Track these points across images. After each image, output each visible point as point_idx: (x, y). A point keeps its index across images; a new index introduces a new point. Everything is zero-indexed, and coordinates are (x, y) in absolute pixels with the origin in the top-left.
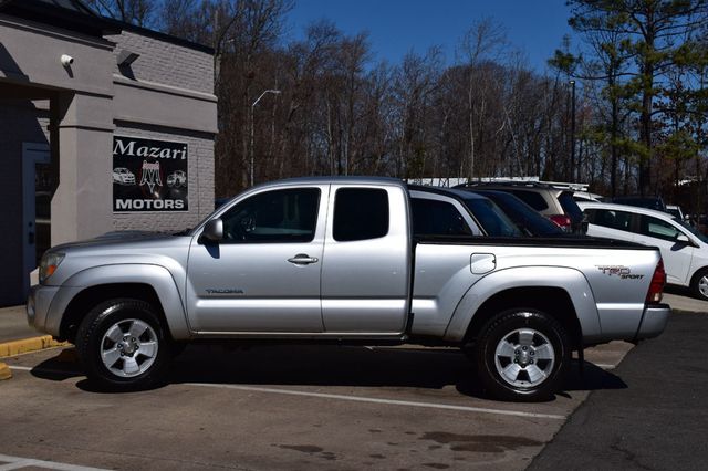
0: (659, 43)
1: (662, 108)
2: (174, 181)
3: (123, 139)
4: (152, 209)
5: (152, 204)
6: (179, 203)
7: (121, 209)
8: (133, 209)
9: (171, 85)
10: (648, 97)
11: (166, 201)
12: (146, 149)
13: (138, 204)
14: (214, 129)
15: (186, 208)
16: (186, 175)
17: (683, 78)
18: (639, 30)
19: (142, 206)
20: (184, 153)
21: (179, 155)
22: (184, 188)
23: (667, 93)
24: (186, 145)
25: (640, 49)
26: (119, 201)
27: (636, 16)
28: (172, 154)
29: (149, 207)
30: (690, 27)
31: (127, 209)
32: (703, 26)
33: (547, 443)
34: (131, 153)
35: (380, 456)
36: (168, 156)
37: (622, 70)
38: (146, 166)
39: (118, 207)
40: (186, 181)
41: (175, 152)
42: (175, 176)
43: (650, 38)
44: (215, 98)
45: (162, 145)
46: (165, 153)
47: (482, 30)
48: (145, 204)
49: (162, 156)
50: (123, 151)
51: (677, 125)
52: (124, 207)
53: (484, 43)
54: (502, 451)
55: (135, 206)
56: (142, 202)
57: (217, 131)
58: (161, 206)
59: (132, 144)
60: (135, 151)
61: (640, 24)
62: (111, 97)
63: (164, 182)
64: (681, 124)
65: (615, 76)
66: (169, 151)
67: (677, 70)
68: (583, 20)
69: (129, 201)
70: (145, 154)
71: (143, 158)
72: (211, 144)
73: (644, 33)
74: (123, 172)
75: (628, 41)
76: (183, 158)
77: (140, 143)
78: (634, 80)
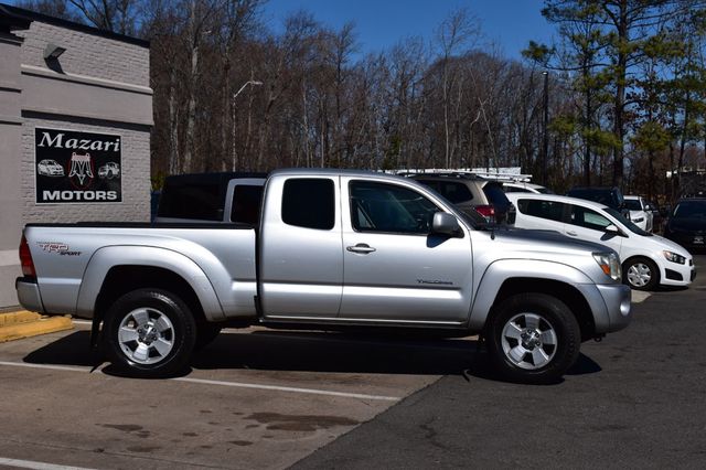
0: (633, 34)
1: (636, 99)
2: (106, 173)
3: (50, 132)
4: (82, 200)
5: (82, 195)
6: (112, 195)
7: (49, 201)
8: (61, 200)
9: (102, 77)
10: (620, 87)
11: (98, 193)
12: (76, 141)
13: (67, 195)
14: (150, 121)
15: (119, 199)
16: (119, 167)
17: (656, 69)
18: (612, 21)
19: (71, 197)
20: (117, 145)
21: (112, 147)
22: (117, 179)
23: (640, 84)
24: (119, 137)
25: (611, 41)
26: (46, 194)
27: (609, 7)
28: (103, 146)
29: (78, 198)
30: (663, 18)
31: (55, 201)
32: (673, 17)
33: (364, 423)
34: (59, 145)
35: (193, 435)
36: (99, 148)
37: (597, 61)
38: (75, 158)
39: (45, 198)
40: (120, 173)
41: (107, 144)
42: (107, 168)
43: (623, 29)
44: (150, 90)
45: (94, 137)
46: (96, 145)
47: (457, 21)
48: (75, 195)
49: (93, 148)
50: (50, 143)
51: (650, 116)
52: (52, 198)
53: (457, 35)
54: (314, 430)
55: (64, 198)
56: (71, 193)
57: (153, 123)
58: (93, 197)
59: (60, 136)
60: (63, 143)
61: (612, 15)
62: (19, 91)
63: (96, 173)
64: (655, 115)
65: (590, 66)
66: (100, 143)
67: (650, 60)
68: (556, 11)
69: (57, 193)
70: (75, 146)
71: (71, 150)
72: (147, 135)
73: (616, 24)
74: (50, 163)
75: (598, 33)
76: (116, 149)
77: (68, 135)
78: (605, 71)
